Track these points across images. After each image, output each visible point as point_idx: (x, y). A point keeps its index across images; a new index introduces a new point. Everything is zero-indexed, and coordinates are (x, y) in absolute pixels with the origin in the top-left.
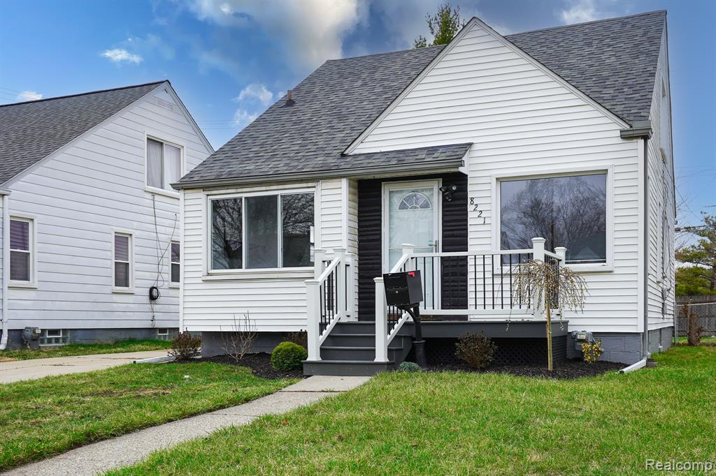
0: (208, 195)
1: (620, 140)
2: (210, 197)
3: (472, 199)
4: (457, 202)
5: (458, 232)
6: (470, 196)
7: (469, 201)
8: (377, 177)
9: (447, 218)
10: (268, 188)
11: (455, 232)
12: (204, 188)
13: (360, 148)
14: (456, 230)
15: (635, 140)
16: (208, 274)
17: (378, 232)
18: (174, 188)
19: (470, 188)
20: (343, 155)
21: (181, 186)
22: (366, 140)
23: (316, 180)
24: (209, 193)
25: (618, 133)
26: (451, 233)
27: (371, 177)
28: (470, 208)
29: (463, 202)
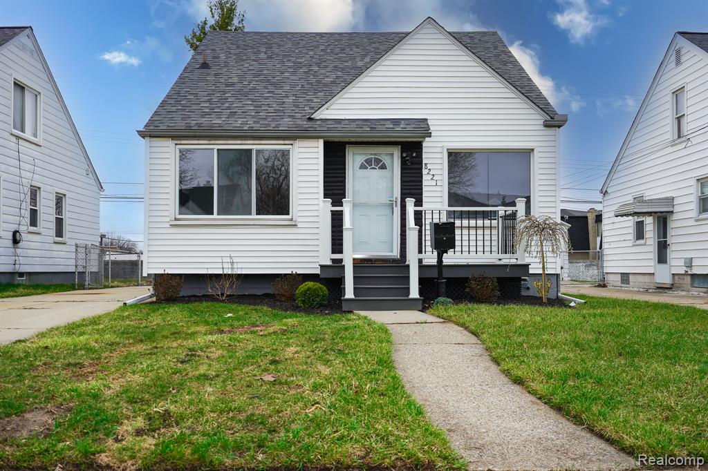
0: (176, 144)
1: (542, 128)
2: (178, 146)
3: (426, 164)
4: (414, 166)
5: (415, 191)
6: (424, 162)
7: (424, 166)
8: (342, 140)
9: (404, 179)
10: (243, 142)
11: (412, 191)
12: (173, 137)
13: (324, 114)
14: (413, 189)
15: (553, 129)
16: (176, 219)
17: (342, 188)
18: (140, 135)
19: (424, 156)
20: (310, 119)
21: (149, 133)
22: (332, 107)
23: (295, 138)
24: (179, 142)
25: (541, 122)
26: (408, 191)
27: (336, 140)
28: (425, 172)
29: (419, 167)
